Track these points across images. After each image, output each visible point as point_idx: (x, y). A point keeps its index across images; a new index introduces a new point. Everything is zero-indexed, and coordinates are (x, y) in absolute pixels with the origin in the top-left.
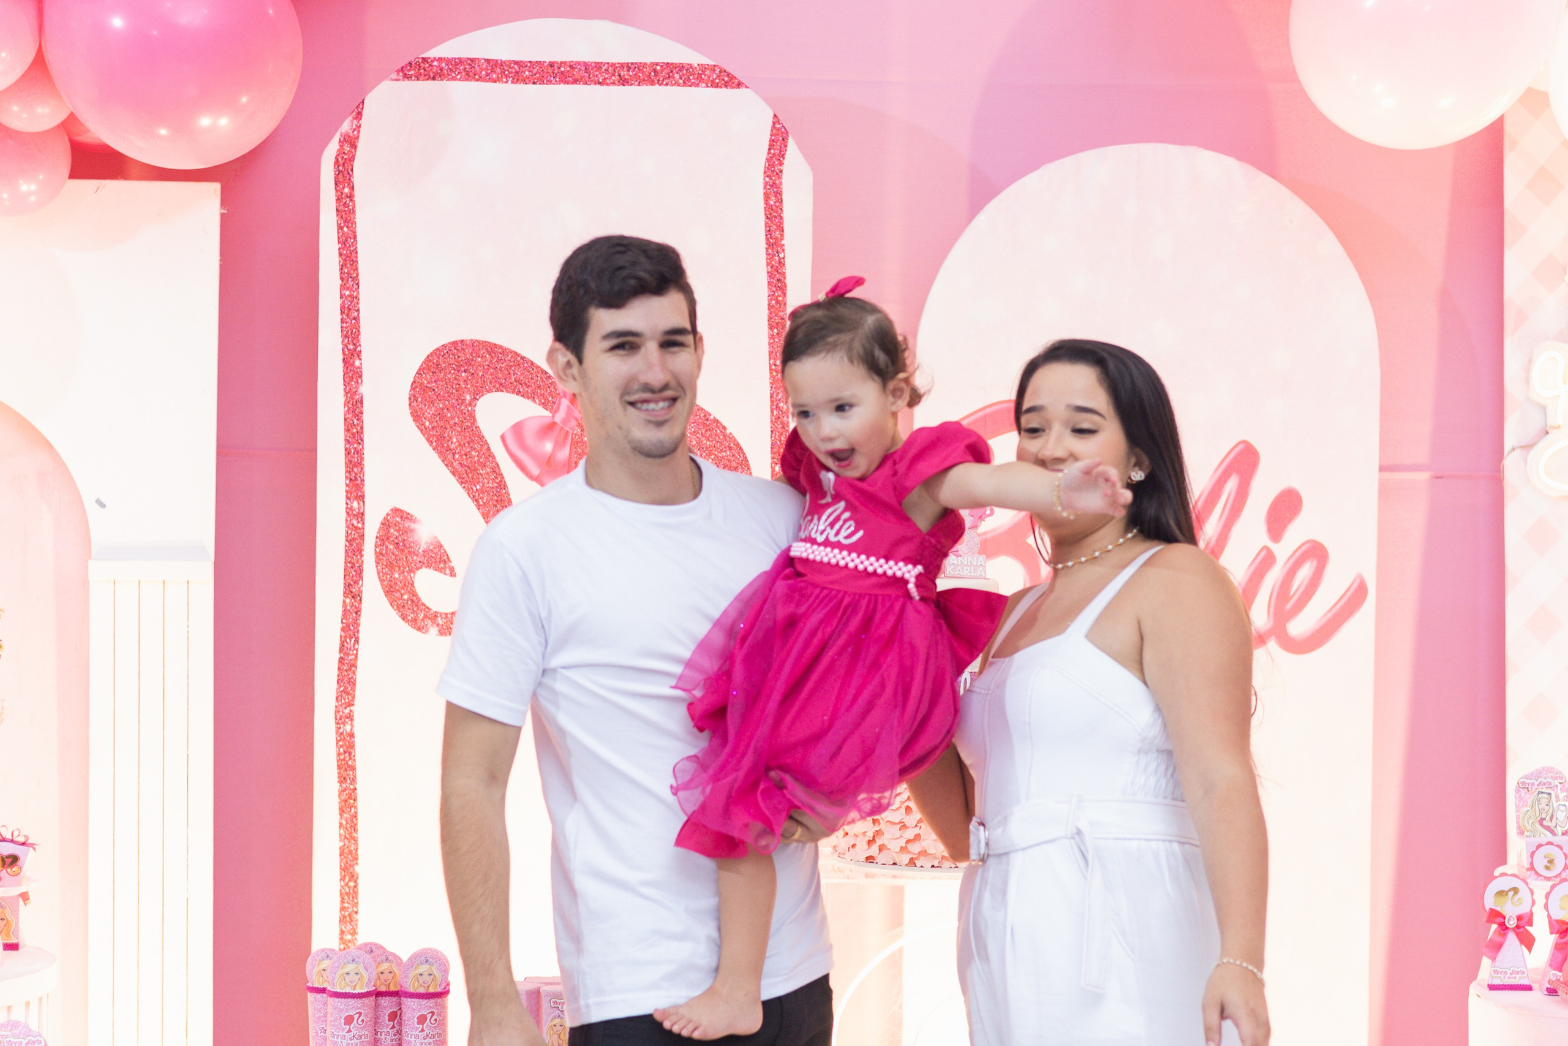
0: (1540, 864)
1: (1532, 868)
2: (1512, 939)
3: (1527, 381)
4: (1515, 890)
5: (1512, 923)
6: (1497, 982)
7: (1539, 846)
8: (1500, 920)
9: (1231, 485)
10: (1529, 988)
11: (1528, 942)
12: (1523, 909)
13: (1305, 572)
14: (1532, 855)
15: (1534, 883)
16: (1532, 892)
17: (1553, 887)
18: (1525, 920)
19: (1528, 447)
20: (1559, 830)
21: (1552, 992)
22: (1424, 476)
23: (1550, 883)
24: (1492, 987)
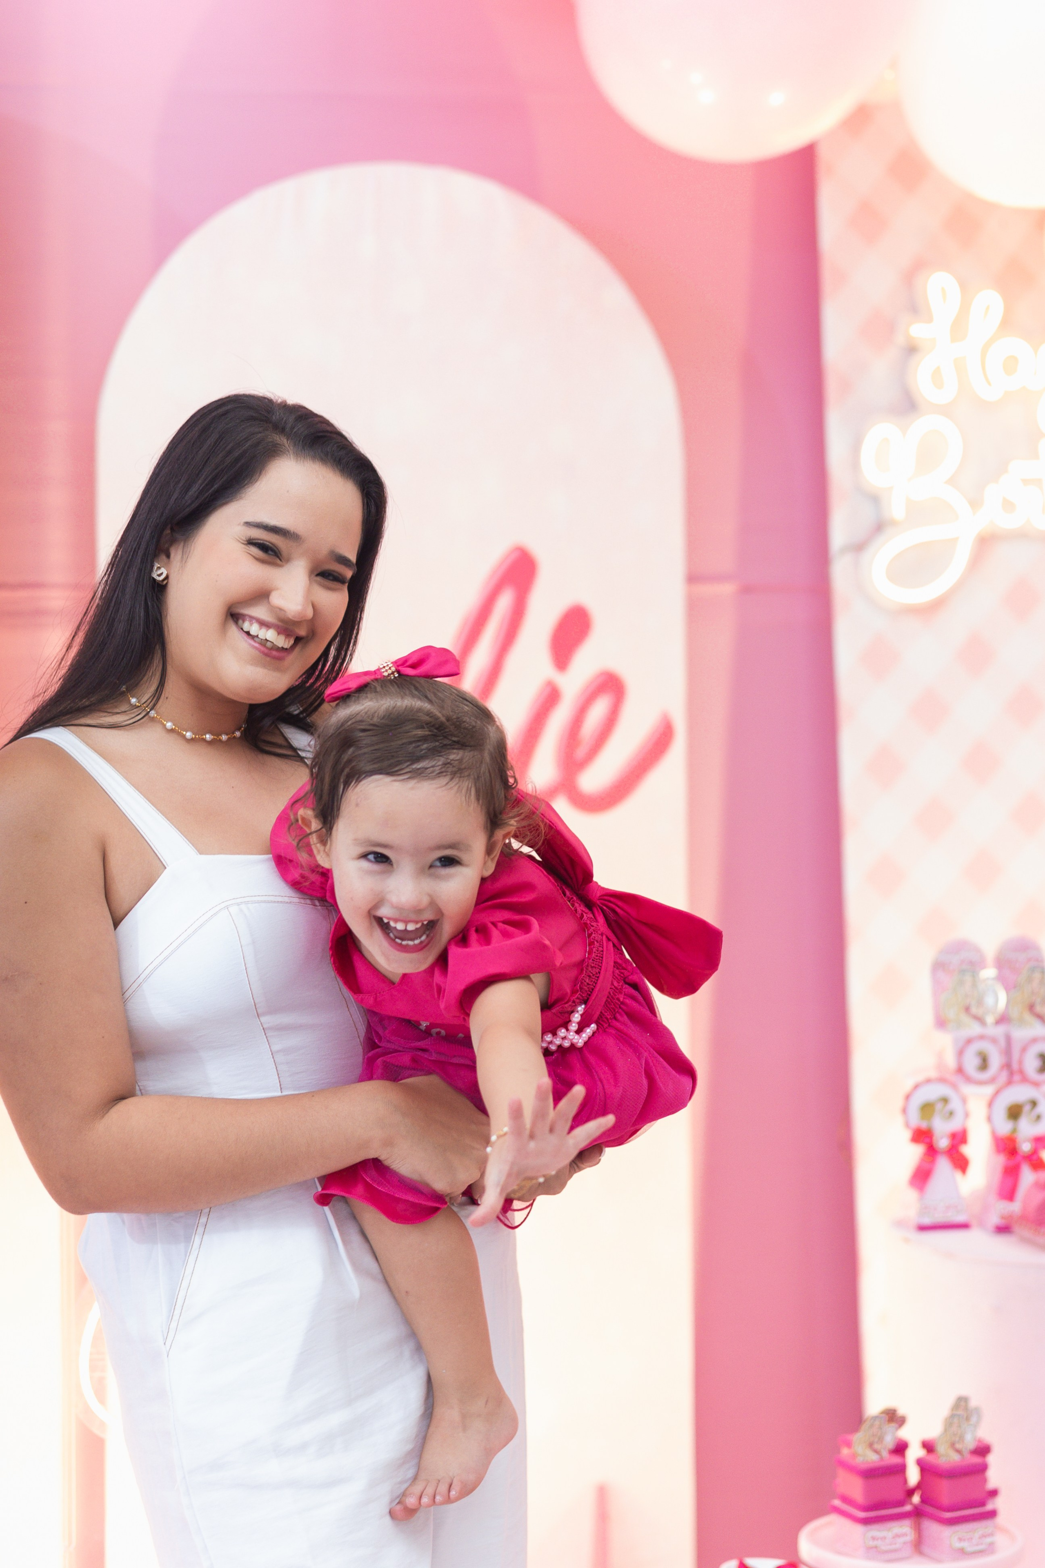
0: (971, 1063)
1: (960, 1070)
2: (943, 1165)
3: (855, 465)
4: (945, 1100)
5: (943, 1143)
6: (927, 1221)
7: (969, 1041)
8: (928, 1140)
9: (504, 602)
10: (964, 1226)
11: (961, 1164)
12: (954, 1125)
13: (599, 710)
14: (960, 1053)
15: (968, 1090)
16: (964, 1101)
17: (997, 1093)
18: (959, 1138)
19: (859, 547)
20: (990, 1019)
21: (1003, 1229)
22: (727, 589)
23: (989, 1090)
24: (923, 1228)
